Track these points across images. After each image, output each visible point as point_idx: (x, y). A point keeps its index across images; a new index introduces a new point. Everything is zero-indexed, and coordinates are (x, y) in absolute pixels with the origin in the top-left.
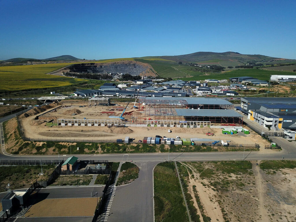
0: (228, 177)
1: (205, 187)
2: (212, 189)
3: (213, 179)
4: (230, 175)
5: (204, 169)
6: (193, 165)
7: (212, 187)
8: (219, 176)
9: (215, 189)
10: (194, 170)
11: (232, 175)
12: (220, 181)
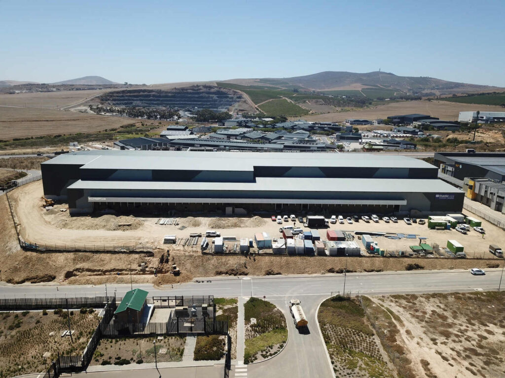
0: (485, 334)
1: (450, 364)
2: (467, 368)
3: (457, 339)
4: (487, 328)
5: (425, 313)
6: (398, 304)
7: (466, 363)
8: (466, 331)
9: (473, 368)
10: (405, 316)
11: (491, 327)
12: (473, 345)
